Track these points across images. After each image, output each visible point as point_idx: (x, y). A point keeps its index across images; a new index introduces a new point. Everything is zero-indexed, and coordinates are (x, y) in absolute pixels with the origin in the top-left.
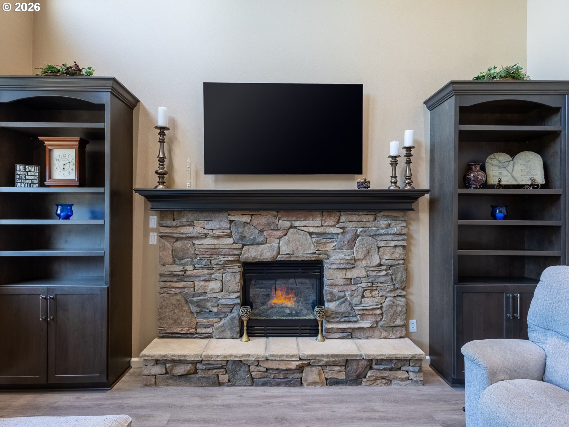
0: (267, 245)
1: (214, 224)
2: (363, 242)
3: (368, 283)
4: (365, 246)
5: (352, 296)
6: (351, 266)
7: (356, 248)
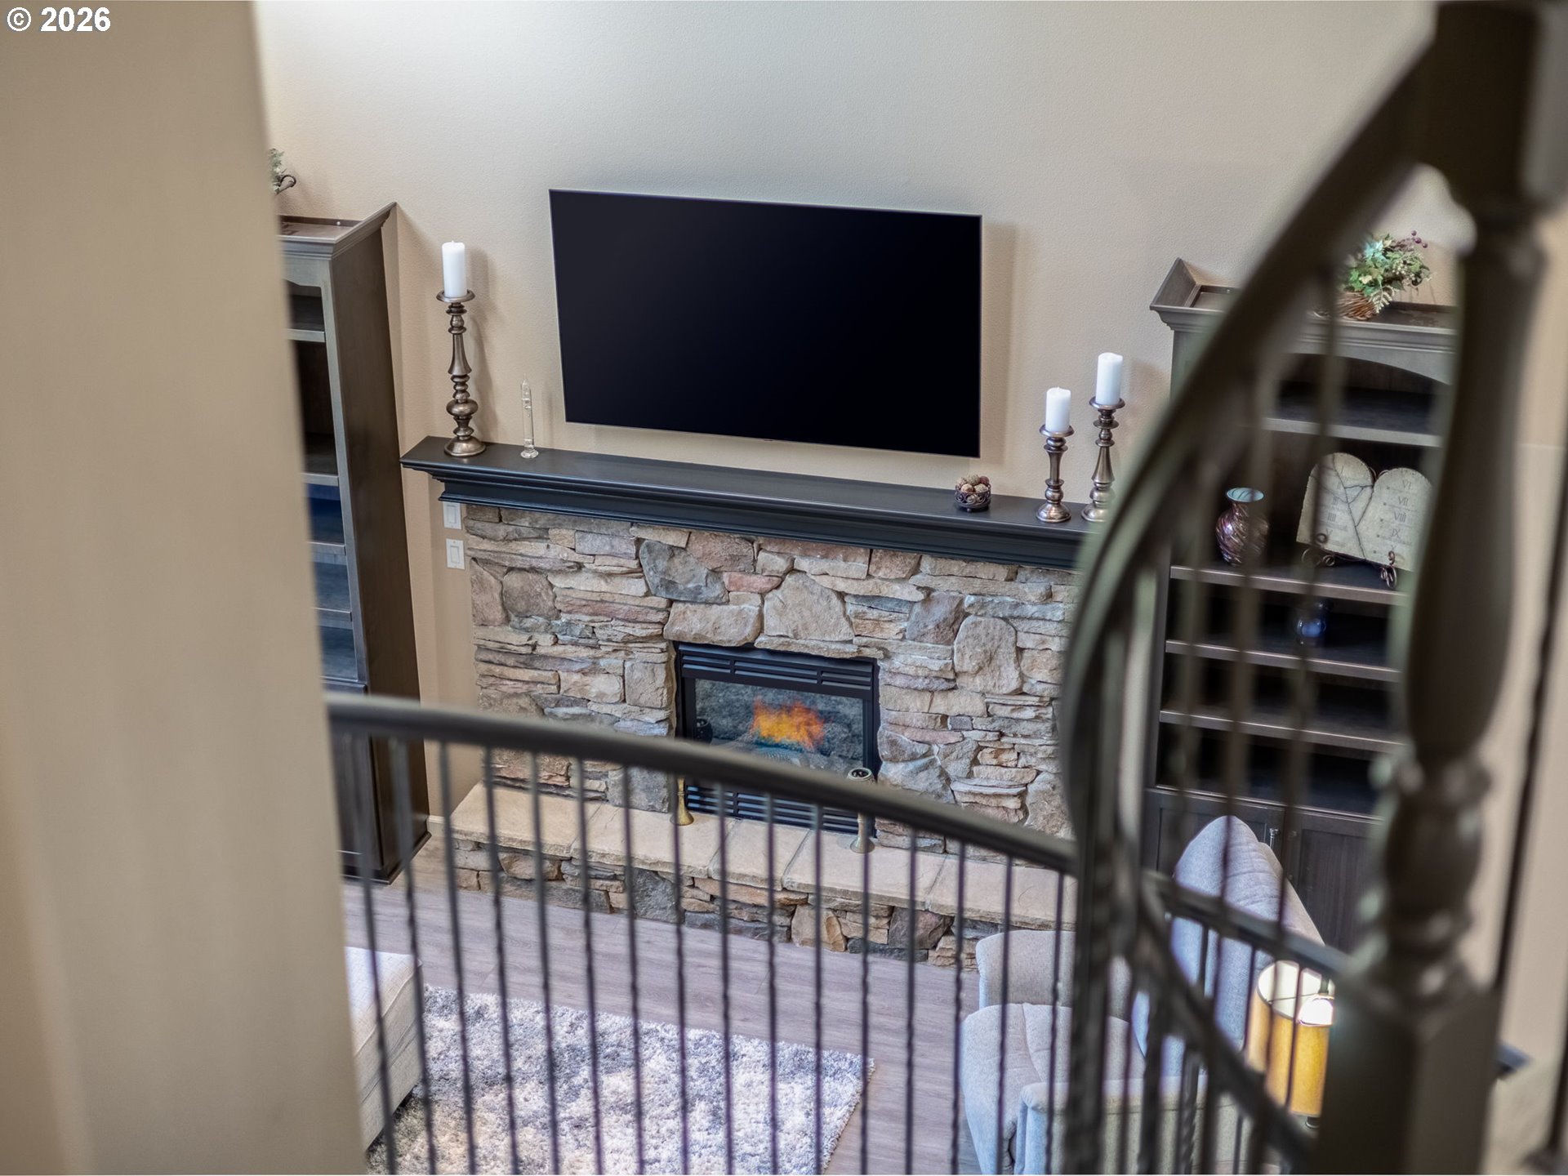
0: (732, 607)
1: (598, 542)
2: (978, 632)
3: (990, 731)
4: (983, 641)
5: (946, 756)
6: (946, 685)
7: (959, 643)
